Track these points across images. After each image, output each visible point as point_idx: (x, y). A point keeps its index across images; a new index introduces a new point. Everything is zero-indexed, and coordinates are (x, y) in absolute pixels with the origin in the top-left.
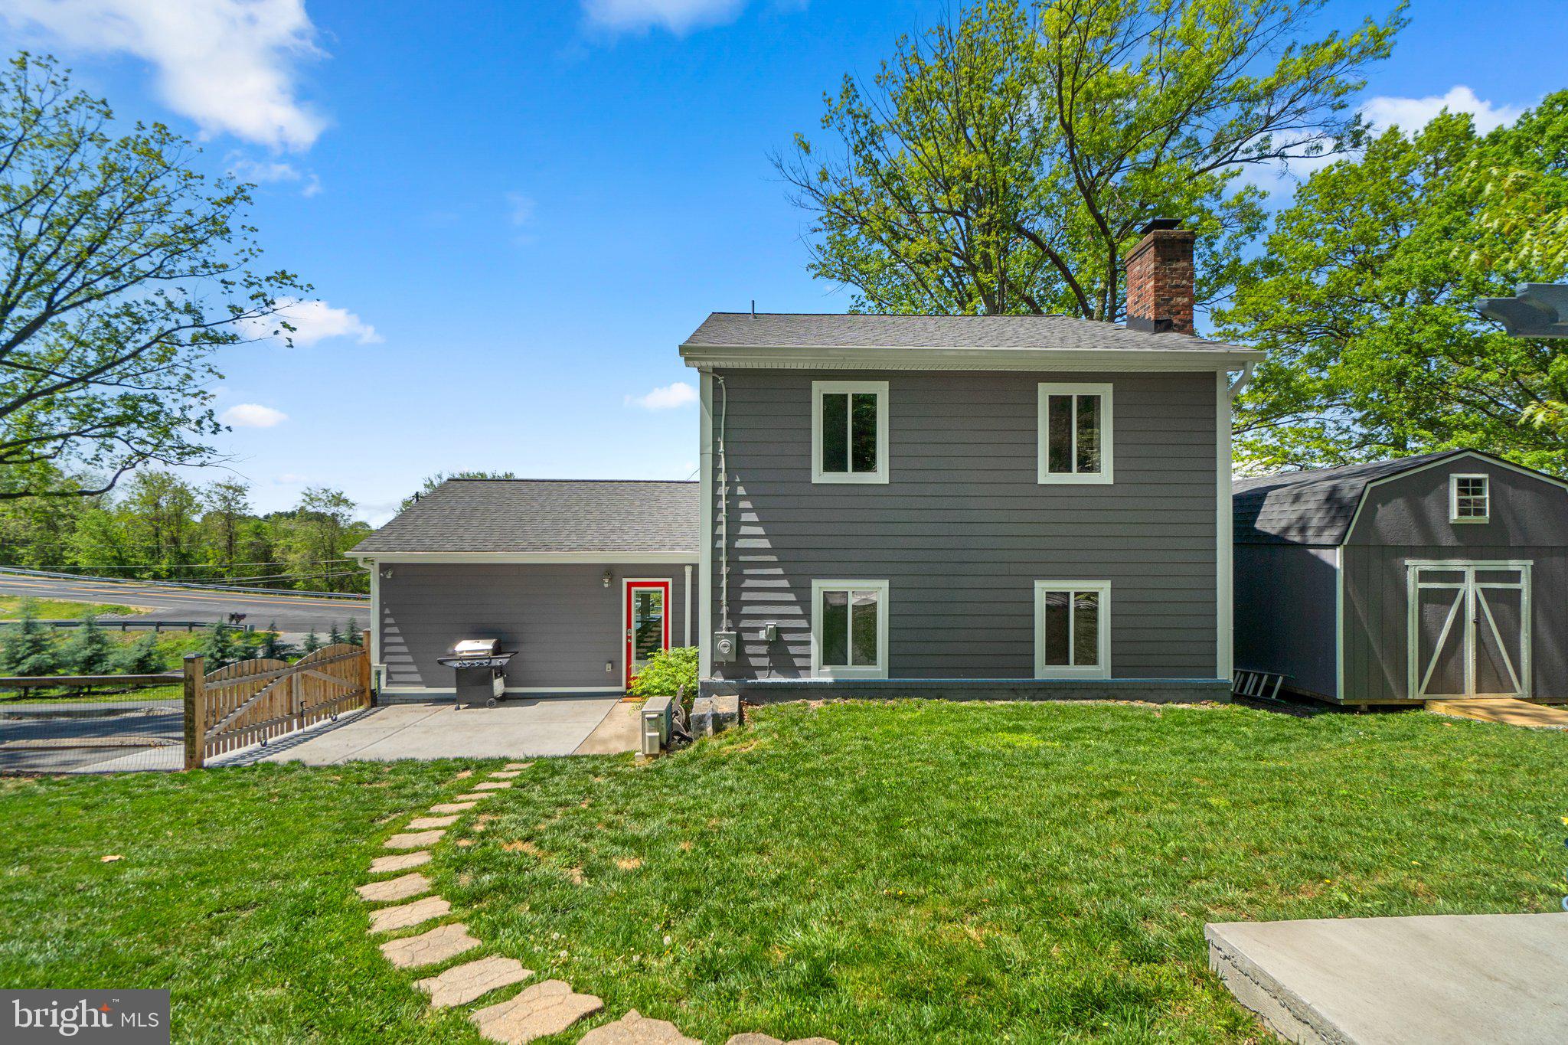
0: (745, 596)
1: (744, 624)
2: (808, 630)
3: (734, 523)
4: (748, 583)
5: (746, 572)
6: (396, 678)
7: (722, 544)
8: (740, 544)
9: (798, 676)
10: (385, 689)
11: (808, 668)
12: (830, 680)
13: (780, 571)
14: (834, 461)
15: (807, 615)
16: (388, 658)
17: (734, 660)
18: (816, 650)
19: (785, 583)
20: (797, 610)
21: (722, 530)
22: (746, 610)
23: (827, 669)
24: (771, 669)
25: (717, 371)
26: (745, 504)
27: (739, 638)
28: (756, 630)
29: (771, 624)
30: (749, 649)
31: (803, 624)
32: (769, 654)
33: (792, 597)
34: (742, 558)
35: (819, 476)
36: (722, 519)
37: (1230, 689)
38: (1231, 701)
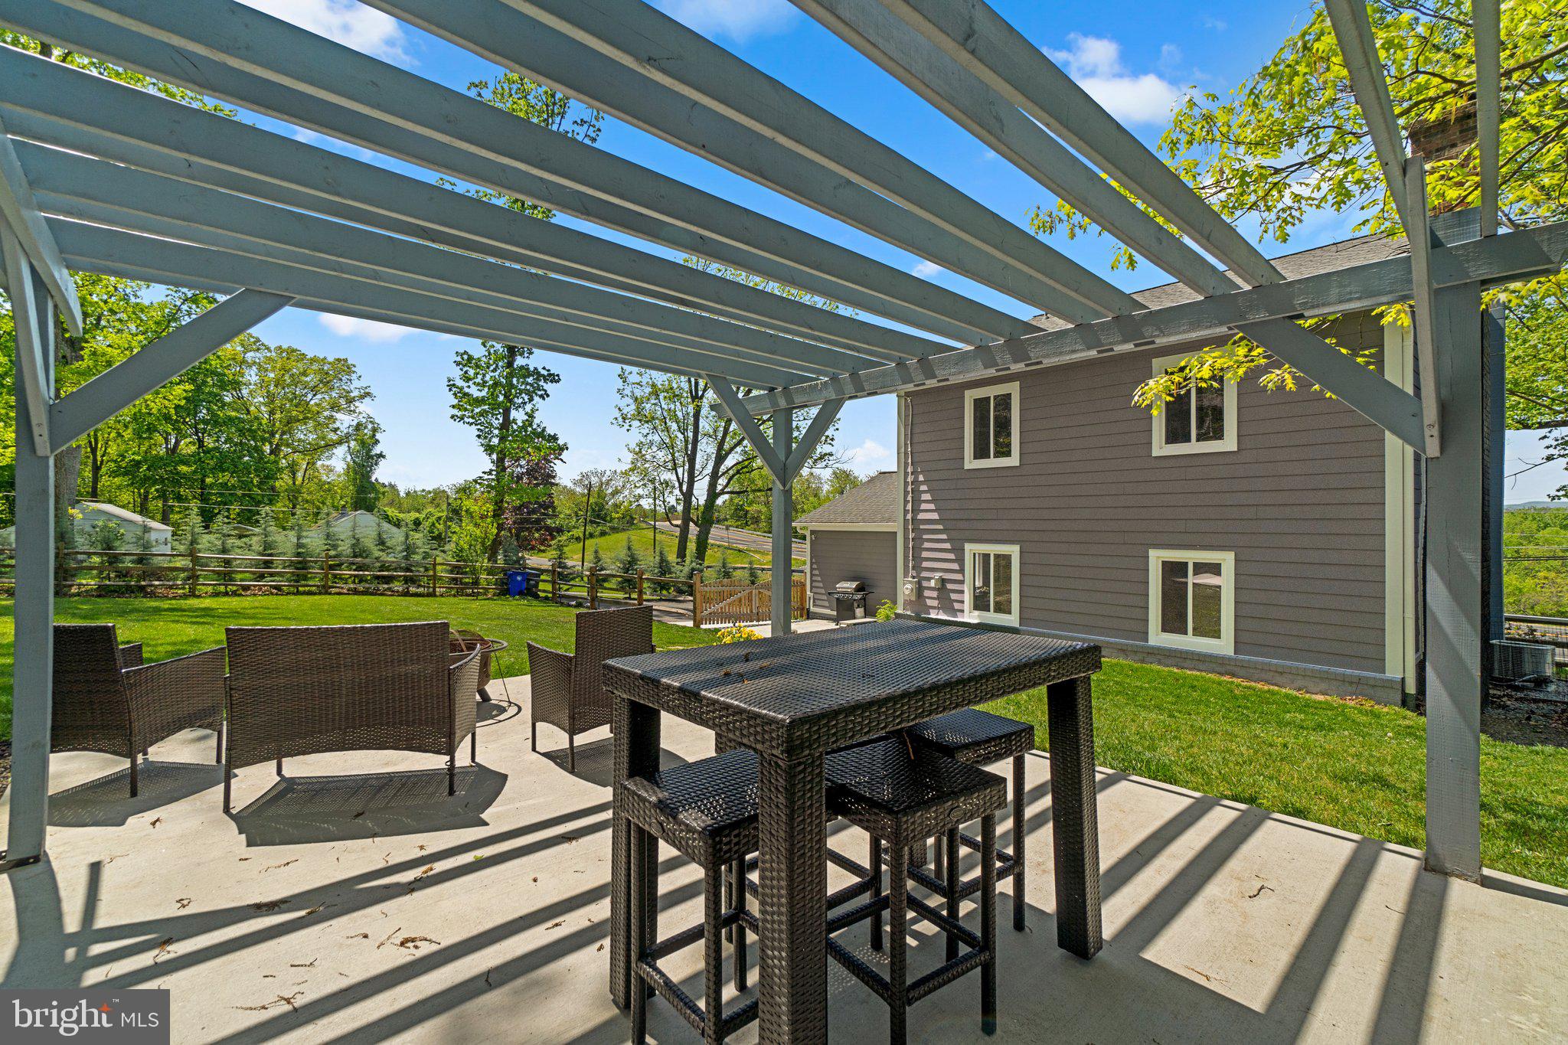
0: (925, 554)
1: (924, 574)
2: (962, 582)
3: (917, 501)
4: (926, 545)
5: (925, 537)
6: (818, 602)
7: (909, 516)
8: (921, 516)
9: (956, 616)
10: (812, 609)
11: (962, 611)
12: (976, 621)
13: (944, 537)
14: (981, 452)
15: (962, 571)
16: (814, 590)
17: (913, 598)
18: (968, 598)
19: (948, 546)
20: (956, 566)
21: (909, 507)
22: (925, 564)
23: (977, 613)
24: (939, 608)
25: (908, 394)
26: (924, 488)
27: (919, 583)
28: (929, 579)
29: (937, 575)
30: (927, 593)
31: (959, 577)
32: (938, 598)
33: (952, 556)
34: (922, 527)
35: (970, 463)
36: (909, 498)
37: (1403, 690)
38: (1404, 704)
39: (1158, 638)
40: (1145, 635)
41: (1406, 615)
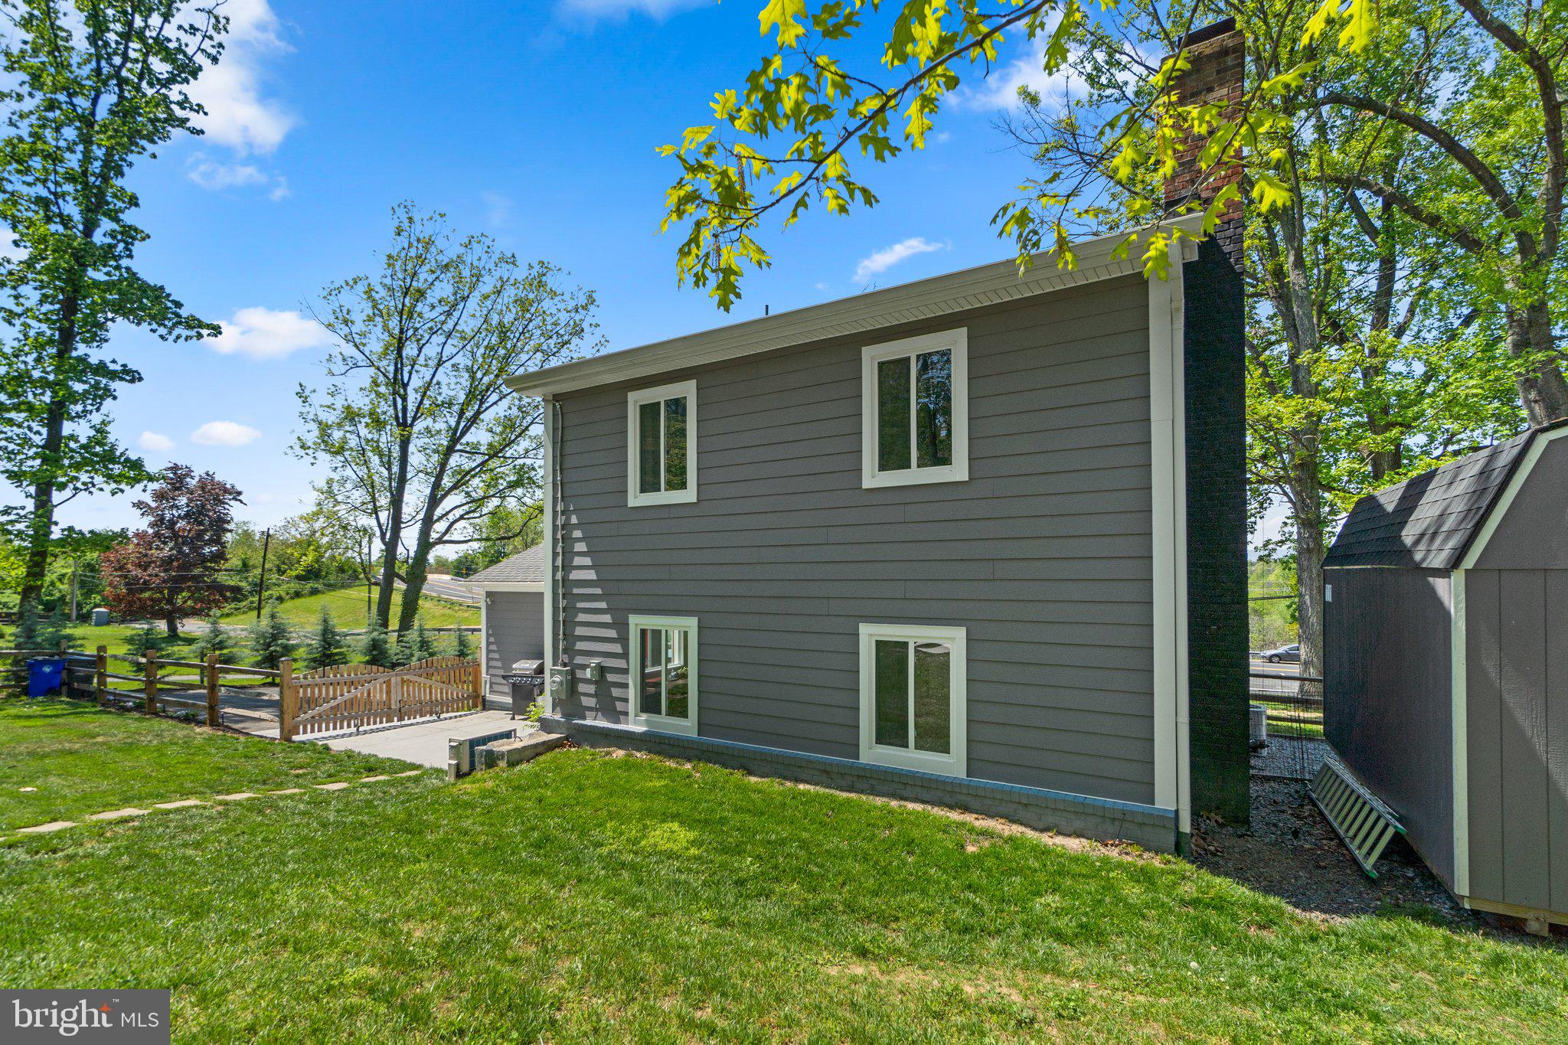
0: (579, 631)
1: (579, 660)
2: (625, 671)
3: (568, 554)
4: (582, 617)
5: (580, 605)
6: (496, 688)
7: (559, 576)
8: (575, 575)
9: (618, 722)
10: (490, 697)
11: (626, 714)
12: (640, 729)
13: (603, 605)
14: (649, 484)
15: (625, 655)
16: (491, 671)
17: (563, 697)
18: (632, 693)
19: (607, 618)
20: (617, 648)
21: (559, 562)
22: (580, 646)
23: (644, 717)
24: (597, 710)
25: (557, 397)
26: (577, 534)
27: (572, 673)
28: (584, 667)
29: (594, 661)
30: (582, 688)
31: (620, 663)
32: (596, 695)
33: (612, 633)
34: (575, 591)
35: (636, 499)
36: (559, 550)
37: (1177, 828)
38: (1178, 850)
39: (873, 753)
40: (854, 749)
41: (1180, 720)
